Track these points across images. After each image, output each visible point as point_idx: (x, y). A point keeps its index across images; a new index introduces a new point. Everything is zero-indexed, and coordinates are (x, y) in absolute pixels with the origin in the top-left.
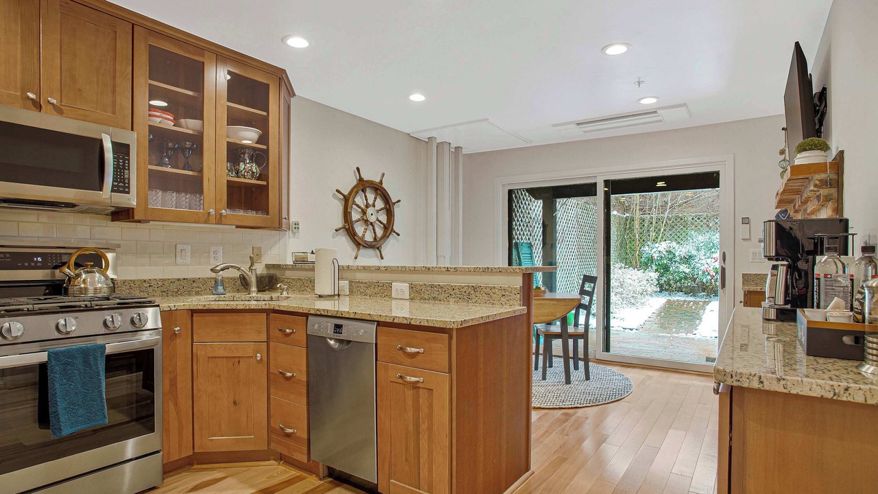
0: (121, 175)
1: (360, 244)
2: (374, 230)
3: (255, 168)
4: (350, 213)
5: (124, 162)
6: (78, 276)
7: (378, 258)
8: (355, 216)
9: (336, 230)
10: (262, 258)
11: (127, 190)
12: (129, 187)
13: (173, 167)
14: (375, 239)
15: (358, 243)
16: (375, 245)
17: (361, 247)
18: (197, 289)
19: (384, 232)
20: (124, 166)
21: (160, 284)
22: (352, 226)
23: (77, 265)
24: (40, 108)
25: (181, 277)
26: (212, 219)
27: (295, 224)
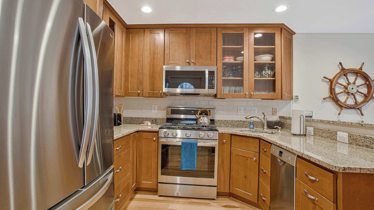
0: (211, 83)
1: (342, 106)
2: (355, 97)
3: (269, 72)
4: (334, 89)
5: (213, 78)
6: (200, 117)
7: (359, 114)
8: (338, 90)
9: (324, 99)
10: (277, 113)
11: (213, 87)
12: (214, 87)
13: (234, 77)
14: (356, 103)
15: (341, 106)
16: (356, 107)
17: (344, 108)
18: (246, 125)
19: (364, 99)
20: (212, 79)
21: (231, 122)
22: (336, 97)
23: (201, 114)
24: (190, 64)
25: (239, 120)
26: (247, 96)
27: (296, 97)
